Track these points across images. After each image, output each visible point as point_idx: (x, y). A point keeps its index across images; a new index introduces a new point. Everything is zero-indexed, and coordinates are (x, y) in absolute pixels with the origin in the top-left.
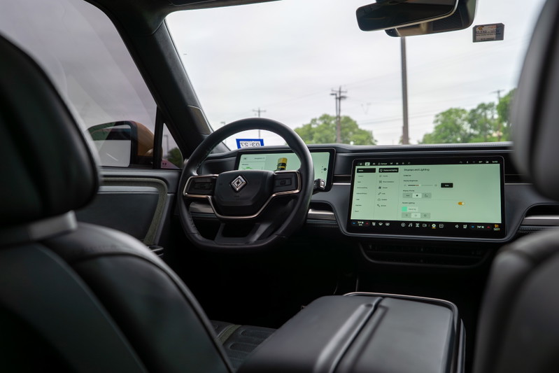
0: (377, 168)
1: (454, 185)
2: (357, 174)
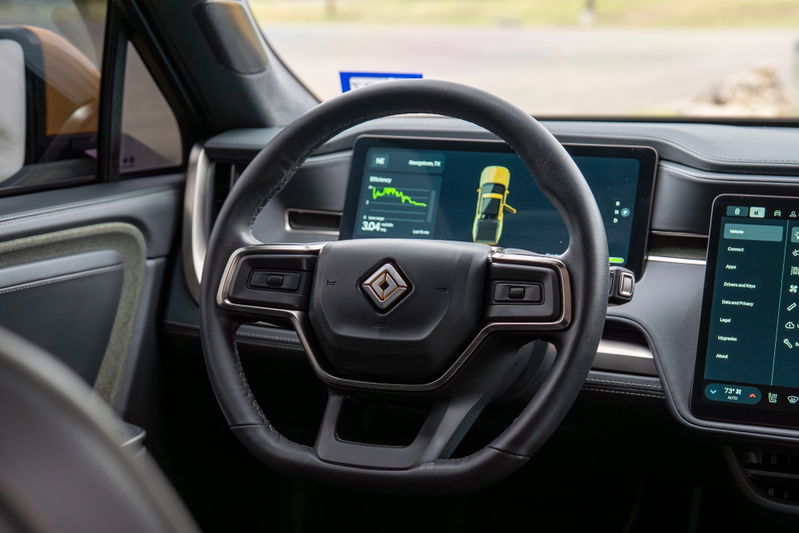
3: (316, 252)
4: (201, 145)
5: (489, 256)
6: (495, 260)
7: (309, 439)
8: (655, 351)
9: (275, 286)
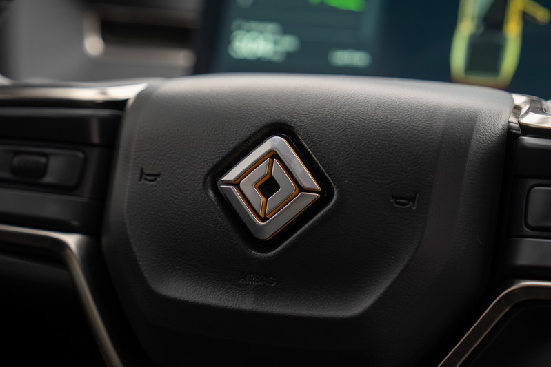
3: (120, 104)
5: (512, 119)
6: (527, 130)
9: (29, 178)
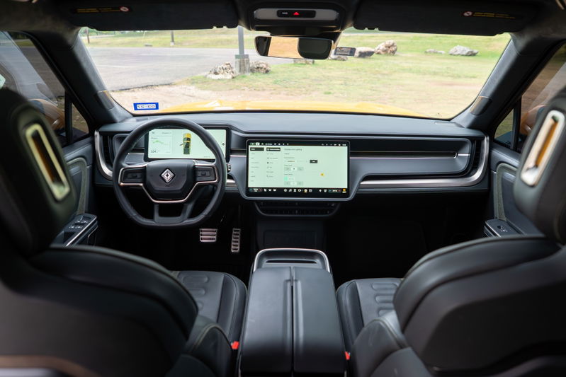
0: (265, 147)
1: (318, 161)
2: (250, 152)
3: (145, 167)
4: (97, 130)
7: (151, 217)
8: (235, 181)
